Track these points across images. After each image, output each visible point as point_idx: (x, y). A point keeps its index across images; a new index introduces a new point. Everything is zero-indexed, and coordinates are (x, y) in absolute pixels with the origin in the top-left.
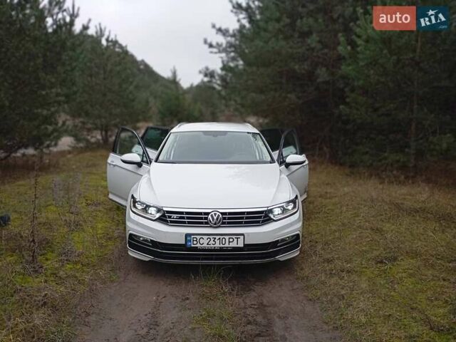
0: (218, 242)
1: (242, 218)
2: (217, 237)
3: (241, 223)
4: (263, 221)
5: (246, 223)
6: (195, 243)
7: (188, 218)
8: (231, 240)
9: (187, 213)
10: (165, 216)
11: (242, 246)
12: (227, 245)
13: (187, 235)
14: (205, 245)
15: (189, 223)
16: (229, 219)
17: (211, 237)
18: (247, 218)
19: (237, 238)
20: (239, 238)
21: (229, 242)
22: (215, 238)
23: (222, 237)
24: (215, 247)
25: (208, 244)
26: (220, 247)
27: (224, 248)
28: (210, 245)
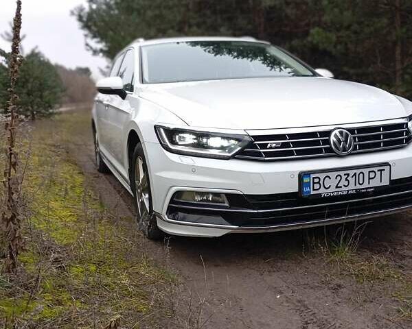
0: (352, 180)
1: (378, 137)
2: (352, 173)
3: (378, 145)
4: (407, 140)
5: (385, 143)
6: (317, 186)
7: (295, 144)
8: (372, 175)
9: (292, 136)
10: (254, 146)
11: (388, 183)
12: (366, 185)
13: (302, 176)
14: (333, 189)
15: (299, 152)
16: (360, 140)
17: (342, 173)
18: (384, 136)
19: (381, 170)
20: (384, 170)
21: (370, 179)
22: (348, 175)
23: (358, 172)
24: (348, 191)
25: (337, 187)
26: (356, 190)
27: (363, 191)
28: (341, 187)
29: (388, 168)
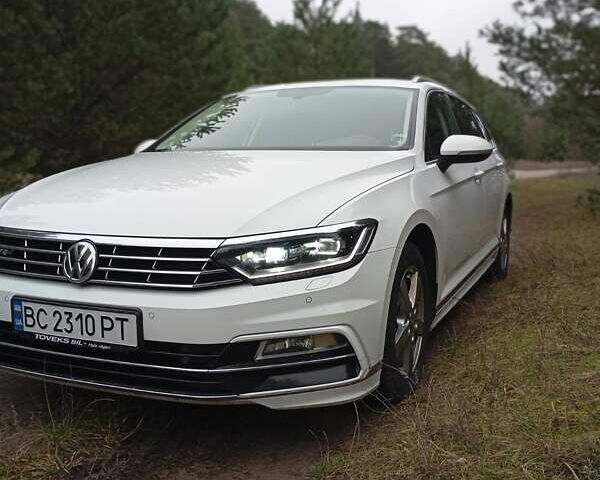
0: (77, 325)
1: (148, 265)
2: (76, 312)
3: (142, 277)
4: (202, 279)
5: (156, 278)
6: (30, 321)
7: (31, 255)
8: (107, 324)
9: (32, 243)
11: (135, 344)
12: (97, 338)
14: (50, 331)
16: (117, 263)
17: (63, 310)
18: (161, 265)
19: (122, 320)
20: (127, 320)
21: (103, 329)
22: (70, 314)
23: (85, 313)
24: (71, 339)
25: (55, 329)
26: (83, 341)
27: (92, 346)
28: (61, 331)
29: (133, 318)
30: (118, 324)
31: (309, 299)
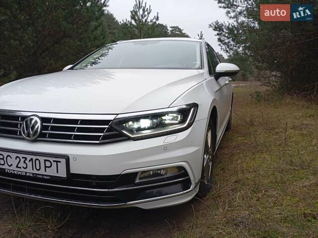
0: (30, 164)
1: (72, 129)
2: (29, 157)
3: (69, 137)
4: (104, 137)
5: (77, 137)
6: (2, 162)
8: (48, 164)
11: (65, 176)
12: (42, 172)
14: (14, 168)
16: (53, 128)
17: (21, 156)
18: (80, 130)
19: (57, 162)
20: (60, 162)
21: (46, 167)
22: (26, 158)
23: (34, 158)
24: (26, 173)
25: (17, 167)
26: (33, 174)
27: (39, 176)
28: (20, 168)
29: (63, 161)
30: (54, 164)
31: (165, 148)
